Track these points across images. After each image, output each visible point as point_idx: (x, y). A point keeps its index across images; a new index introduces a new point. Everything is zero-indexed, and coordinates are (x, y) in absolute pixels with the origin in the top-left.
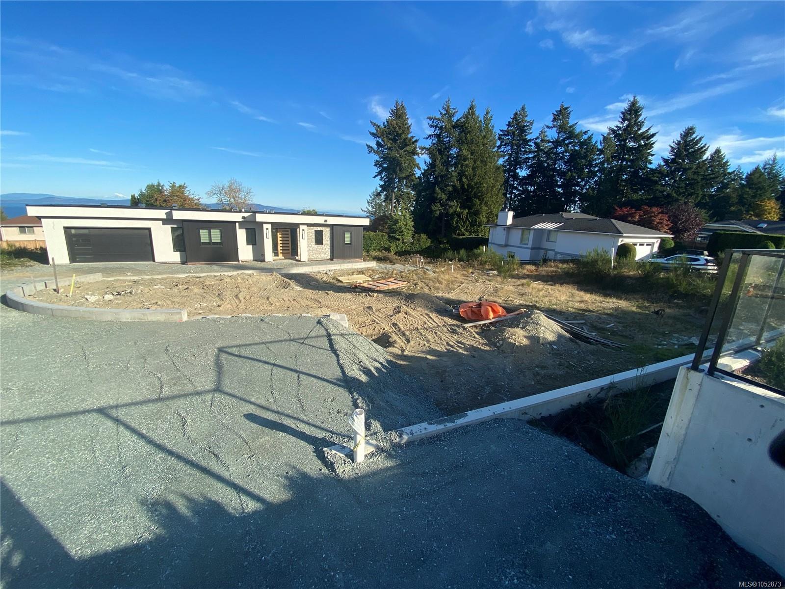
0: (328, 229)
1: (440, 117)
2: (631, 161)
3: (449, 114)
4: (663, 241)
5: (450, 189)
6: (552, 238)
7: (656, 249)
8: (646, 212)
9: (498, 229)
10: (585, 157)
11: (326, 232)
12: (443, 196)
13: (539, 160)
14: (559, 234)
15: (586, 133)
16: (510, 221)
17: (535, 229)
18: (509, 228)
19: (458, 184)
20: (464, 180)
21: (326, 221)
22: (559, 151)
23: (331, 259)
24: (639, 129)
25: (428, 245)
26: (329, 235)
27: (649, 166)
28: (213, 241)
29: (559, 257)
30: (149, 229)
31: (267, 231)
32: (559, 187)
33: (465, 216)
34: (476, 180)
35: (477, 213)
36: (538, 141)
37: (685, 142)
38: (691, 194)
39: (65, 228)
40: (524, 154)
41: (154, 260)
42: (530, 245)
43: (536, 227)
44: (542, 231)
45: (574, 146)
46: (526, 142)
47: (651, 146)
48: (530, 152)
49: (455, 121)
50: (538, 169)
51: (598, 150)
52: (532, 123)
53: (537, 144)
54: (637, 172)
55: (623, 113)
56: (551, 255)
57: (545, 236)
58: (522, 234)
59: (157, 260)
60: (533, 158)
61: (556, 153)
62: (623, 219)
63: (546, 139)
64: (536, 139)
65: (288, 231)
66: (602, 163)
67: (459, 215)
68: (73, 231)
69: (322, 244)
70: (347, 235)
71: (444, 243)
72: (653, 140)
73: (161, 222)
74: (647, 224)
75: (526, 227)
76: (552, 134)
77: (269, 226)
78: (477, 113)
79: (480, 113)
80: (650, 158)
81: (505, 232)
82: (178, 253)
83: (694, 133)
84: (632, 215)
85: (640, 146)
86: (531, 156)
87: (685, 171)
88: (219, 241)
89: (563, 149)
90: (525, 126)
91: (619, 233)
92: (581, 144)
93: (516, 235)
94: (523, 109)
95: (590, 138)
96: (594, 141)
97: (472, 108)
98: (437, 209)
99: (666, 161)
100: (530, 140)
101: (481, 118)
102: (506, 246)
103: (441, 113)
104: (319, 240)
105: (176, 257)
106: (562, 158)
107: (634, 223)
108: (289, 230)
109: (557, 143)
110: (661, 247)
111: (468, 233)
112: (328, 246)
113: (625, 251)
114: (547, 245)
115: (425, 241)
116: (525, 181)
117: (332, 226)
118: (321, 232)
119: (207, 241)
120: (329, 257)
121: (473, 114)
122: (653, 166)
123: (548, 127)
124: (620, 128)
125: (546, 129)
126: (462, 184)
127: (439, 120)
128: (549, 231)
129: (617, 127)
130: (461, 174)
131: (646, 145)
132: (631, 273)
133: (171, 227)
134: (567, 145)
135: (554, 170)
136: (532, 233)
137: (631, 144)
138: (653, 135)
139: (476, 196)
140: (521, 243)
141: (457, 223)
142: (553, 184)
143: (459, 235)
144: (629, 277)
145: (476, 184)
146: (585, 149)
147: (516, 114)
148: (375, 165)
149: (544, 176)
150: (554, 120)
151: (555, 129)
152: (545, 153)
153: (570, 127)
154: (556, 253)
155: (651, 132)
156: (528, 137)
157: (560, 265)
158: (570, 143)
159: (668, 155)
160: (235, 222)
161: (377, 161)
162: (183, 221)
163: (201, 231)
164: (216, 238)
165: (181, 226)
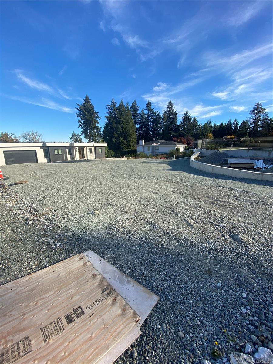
0: (94, 148)
1: (110, 105)
2: (172, 122)
3: (114, 104)
4: (185, 146)
5: (119, 133)
6: (157, 148)
7: (184, 149)
8: (180, 139)
9: (140, 146)
10: (158, 120)
11: (93, 149)
12: (117, 135)
13: (143, 121)
14: (159, 147)
15: (157, 112)
16: (143, 144)
17: (152, 146)
18: (143, 146)
19: (121, 131)
20: (123, 129)
21: (94, 145)
22: (149, 118)
23: (96, 158)
24: (173, 111)
25: (114, 154)
26: (94, 150)
27: (177, 124)
28: (59, 154)
29: (160, 154)
30: (35, 151)
31: (77, 149)
32: (151, 131)
33: (125, 143)
34: (127, 130)
35: (129, 141)
36: (142, 114)
37: (186, 116)
38: (189, 133)
39: (4, 151)
40: (137, 119)
41: (37, 162)
42: (151, 151)
43: (152, 145)
44: (154, 146)
45: (154, 116)
46: (138, 114)
47: (176, 117)
48: (140, 118)
49: (116, 107)
50: (143, 125)
51: (162, 118)
52: (139, 107)
53: (142, 116)
54: (174, 126)
55: (168, 106)
56: (158, 153)
57: (155, 148)
58: (148, 148)
59: (39, 162)
60: (141, 120)
61: (149, 119)
62: (175, 141)
63: (144, 113)
64: (141, 113)
66: (164, 123)
67: (123, 142)
68: (6, 152)
69: (92, 153)
70: (100, 149)
71: (118, 153)
72: (177, 115)
73: (39, 148)
74: (181, 142)
75: (149, 146)
76: (146, 112)
77: (77, 147)
78: (124, 104)
79: (125, 104)
80: (177, 121)
81: (142, 148)
82: (46, 159)
83: (188, 113)
84: (177, 140)
85: (174, 117)
86: (140, 120)
87: (187, 125)
88: (61, 153)
89: (151, 118)
90: (137, 108)
91: (175, 145)
92: (157, 116)
93: (146, 148)
94: (135, 101)
95: (159, 114)
96: (160, 115)
97: (122, 102)
98: (115, 140)
99: (181, 122)
100: (139, 114)
101: (125, 106)
102: (143, 152)
103: (111, 104)
104: (91, 152)
105: (45, 160)
106: (151, 121)
107: (178, 142)
108: (81, 149)
109: (148, 115)
110: (185, 149)
111: (127, 149)
112: (94, 154)
113: (178, 149)
114: (157, 151)
115: (113, 153)
116: (139, 129)
117: (95, 147)
118: (92, 149)
119: (57, 154)
120: (95, 158)
121: (123, 105)
122: (178, 124)
123: (145, 109)
124: (167, 111)
125: (144, 110)
126: (123, 131)
127: (110, 106)
128: (156, 146)
129: (166, 110)
130: (122, 127)
131: (175, 117)
132: (181, 155)
133: (44, 150)
134: (152, 116)
135: (149, 125)
136: (151, 147)
137: (171, 116)
138: (177, 114)
139: (128, 135)
140: (148, 150)
141: (123, 145)
142: (148, 130)
143: (124, 150)
144: (180, 156)
145: (128, 131)
146: (158, 118)
147: (133, 103)
148: (78, 122)
149: (146, 127)
150: (147, 107)
151: (147, 110)
152: (145, 119)
153: (152, 109)
154: (159, 153)
155: (176, 112)
156: (138, 113)
157: (162, 156)
158: (153, 115)
159: (182, 121)
160: (66, 147)
161: (79, 120)
162: (48, 147)
163: (55, 150)
164: (60, 153)
165: (47, 149)
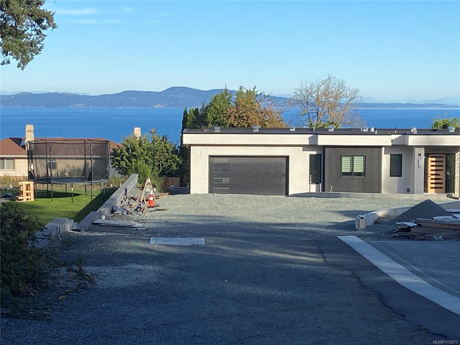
28: (355, 171)
30: (287, 158)
31: (419, 158)
39: (210, 157)
41: (287, 194)
59: (290, 192)
65: (442, 157)
68: (216, 160)
73: (302, 148)
77: (422, 151)
88: (362, 171)
108: (444, 156)
119: (348, 170)
160: (381, 147)
162: (324, 147)
163: (344, 158)
164: (359, 168)
165: (321, 152)
